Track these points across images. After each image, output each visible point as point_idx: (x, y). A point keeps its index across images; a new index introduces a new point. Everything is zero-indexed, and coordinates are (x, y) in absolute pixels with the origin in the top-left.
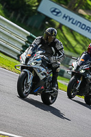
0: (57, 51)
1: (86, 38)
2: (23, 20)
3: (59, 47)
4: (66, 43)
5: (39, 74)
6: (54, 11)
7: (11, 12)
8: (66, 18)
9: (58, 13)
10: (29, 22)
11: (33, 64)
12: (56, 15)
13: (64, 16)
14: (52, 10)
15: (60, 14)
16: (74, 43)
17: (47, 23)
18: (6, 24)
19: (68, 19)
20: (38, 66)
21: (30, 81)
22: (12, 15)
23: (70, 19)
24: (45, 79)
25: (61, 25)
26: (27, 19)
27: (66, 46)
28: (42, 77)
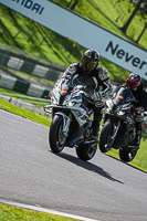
1: (33, 21)
11: (70, 104)
16: (14, 31)
20: (77, 107)
21: (66, 129)
24: (85, 125)
28: (82, 122)
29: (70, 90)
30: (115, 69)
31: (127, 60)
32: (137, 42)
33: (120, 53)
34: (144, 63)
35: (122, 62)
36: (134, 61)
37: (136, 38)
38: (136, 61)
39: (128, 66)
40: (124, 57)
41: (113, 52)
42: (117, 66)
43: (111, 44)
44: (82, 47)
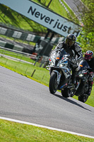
0: (76, 53)
3: (78, 50)
5: (66, 74)
11: (61, 65)
20: (65, 67)
21: (58, 80)
28: (67, 76)
29: (61, 57)
30: (34, 24)
31: (42, 18)
32: (48, 7)
33: (37, 14)
34: (52, 20)
35: (38, 20)
36: (46, 19)
37: (47, 4)
38: (47, 19)
39: (42, 22)
40: (40, 17)
41: (33, 14)
42: (35, 22)
43: (31, 8)
44: (13, 10)
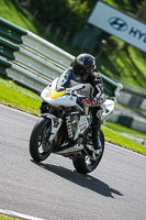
2: (65, 38)
4: (135, 73)
6: (115, 23)
7: (46, 26)
8: (135, 33)
9: (121, 26)
10: (75, 41)
12: (118, 29)
13: (132, 31)
14: (113, 20)
15: (124, 28)
17: (104, 42)
18: (38, 45)
19: (138, 35)
22: (48, 29)
23: (141, 35)
25: (127, 45)
26: (71, 36)
27: (135, 78)
